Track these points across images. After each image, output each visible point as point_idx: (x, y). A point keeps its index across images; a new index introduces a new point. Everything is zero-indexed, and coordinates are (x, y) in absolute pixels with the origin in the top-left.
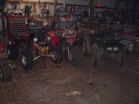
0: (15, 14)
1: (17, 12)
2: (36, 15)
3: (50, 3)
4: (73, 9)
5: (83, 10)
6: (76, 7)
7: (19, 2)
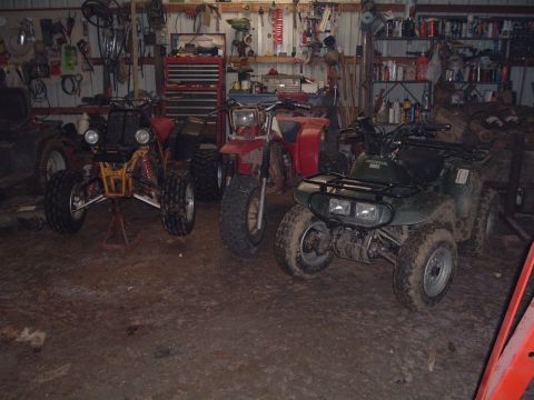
0: (201, 50)
1: (206, 43)
2: (283, 55)
3: (336, 5)
4: (448, 24)
5: (507, 26)
6: (470, 18)
7: (216, 9)
